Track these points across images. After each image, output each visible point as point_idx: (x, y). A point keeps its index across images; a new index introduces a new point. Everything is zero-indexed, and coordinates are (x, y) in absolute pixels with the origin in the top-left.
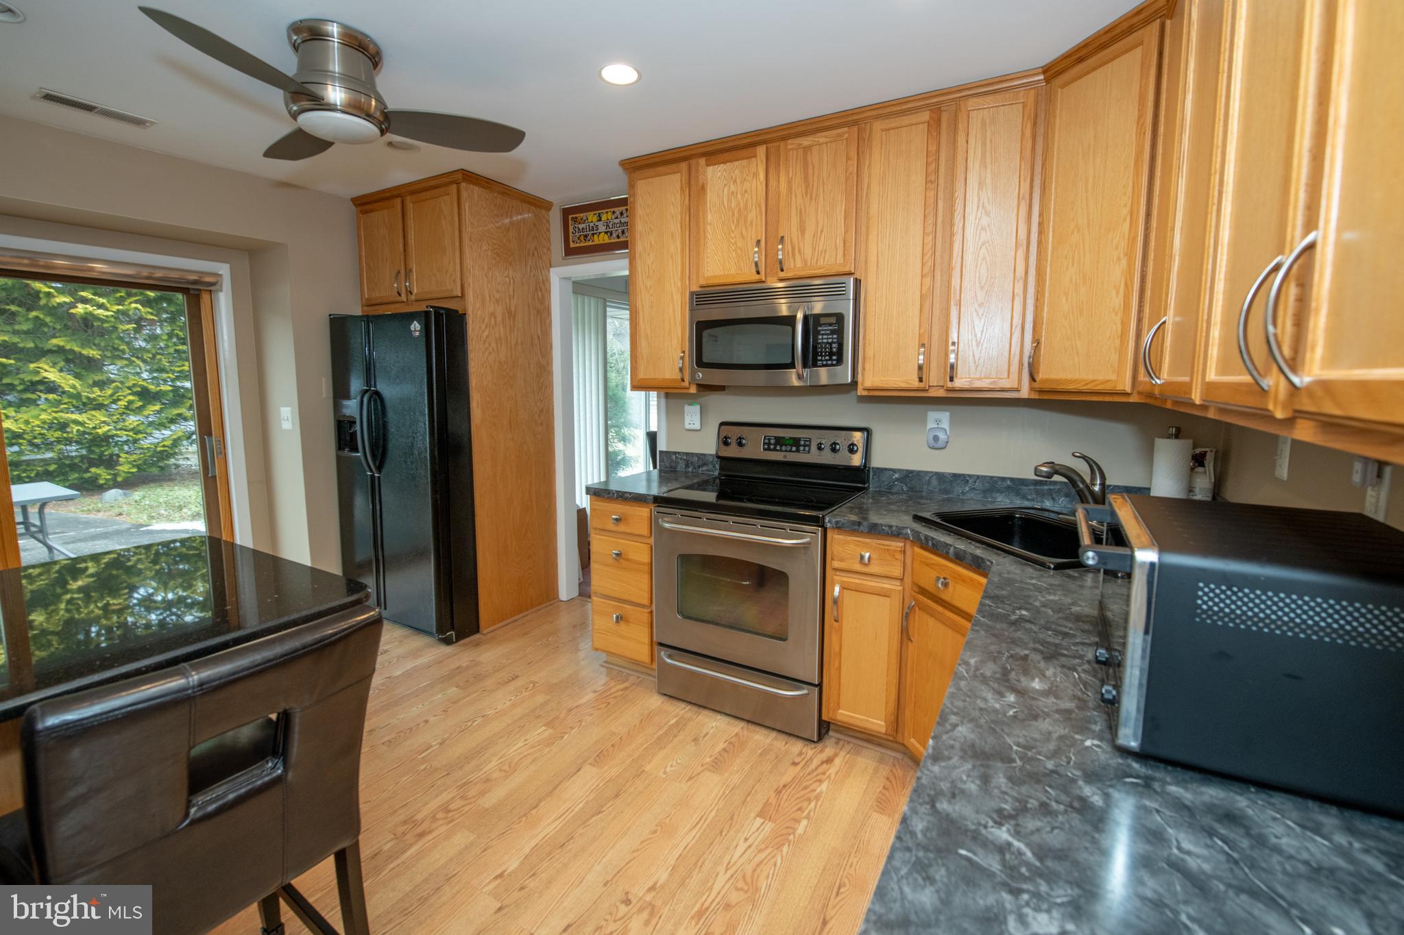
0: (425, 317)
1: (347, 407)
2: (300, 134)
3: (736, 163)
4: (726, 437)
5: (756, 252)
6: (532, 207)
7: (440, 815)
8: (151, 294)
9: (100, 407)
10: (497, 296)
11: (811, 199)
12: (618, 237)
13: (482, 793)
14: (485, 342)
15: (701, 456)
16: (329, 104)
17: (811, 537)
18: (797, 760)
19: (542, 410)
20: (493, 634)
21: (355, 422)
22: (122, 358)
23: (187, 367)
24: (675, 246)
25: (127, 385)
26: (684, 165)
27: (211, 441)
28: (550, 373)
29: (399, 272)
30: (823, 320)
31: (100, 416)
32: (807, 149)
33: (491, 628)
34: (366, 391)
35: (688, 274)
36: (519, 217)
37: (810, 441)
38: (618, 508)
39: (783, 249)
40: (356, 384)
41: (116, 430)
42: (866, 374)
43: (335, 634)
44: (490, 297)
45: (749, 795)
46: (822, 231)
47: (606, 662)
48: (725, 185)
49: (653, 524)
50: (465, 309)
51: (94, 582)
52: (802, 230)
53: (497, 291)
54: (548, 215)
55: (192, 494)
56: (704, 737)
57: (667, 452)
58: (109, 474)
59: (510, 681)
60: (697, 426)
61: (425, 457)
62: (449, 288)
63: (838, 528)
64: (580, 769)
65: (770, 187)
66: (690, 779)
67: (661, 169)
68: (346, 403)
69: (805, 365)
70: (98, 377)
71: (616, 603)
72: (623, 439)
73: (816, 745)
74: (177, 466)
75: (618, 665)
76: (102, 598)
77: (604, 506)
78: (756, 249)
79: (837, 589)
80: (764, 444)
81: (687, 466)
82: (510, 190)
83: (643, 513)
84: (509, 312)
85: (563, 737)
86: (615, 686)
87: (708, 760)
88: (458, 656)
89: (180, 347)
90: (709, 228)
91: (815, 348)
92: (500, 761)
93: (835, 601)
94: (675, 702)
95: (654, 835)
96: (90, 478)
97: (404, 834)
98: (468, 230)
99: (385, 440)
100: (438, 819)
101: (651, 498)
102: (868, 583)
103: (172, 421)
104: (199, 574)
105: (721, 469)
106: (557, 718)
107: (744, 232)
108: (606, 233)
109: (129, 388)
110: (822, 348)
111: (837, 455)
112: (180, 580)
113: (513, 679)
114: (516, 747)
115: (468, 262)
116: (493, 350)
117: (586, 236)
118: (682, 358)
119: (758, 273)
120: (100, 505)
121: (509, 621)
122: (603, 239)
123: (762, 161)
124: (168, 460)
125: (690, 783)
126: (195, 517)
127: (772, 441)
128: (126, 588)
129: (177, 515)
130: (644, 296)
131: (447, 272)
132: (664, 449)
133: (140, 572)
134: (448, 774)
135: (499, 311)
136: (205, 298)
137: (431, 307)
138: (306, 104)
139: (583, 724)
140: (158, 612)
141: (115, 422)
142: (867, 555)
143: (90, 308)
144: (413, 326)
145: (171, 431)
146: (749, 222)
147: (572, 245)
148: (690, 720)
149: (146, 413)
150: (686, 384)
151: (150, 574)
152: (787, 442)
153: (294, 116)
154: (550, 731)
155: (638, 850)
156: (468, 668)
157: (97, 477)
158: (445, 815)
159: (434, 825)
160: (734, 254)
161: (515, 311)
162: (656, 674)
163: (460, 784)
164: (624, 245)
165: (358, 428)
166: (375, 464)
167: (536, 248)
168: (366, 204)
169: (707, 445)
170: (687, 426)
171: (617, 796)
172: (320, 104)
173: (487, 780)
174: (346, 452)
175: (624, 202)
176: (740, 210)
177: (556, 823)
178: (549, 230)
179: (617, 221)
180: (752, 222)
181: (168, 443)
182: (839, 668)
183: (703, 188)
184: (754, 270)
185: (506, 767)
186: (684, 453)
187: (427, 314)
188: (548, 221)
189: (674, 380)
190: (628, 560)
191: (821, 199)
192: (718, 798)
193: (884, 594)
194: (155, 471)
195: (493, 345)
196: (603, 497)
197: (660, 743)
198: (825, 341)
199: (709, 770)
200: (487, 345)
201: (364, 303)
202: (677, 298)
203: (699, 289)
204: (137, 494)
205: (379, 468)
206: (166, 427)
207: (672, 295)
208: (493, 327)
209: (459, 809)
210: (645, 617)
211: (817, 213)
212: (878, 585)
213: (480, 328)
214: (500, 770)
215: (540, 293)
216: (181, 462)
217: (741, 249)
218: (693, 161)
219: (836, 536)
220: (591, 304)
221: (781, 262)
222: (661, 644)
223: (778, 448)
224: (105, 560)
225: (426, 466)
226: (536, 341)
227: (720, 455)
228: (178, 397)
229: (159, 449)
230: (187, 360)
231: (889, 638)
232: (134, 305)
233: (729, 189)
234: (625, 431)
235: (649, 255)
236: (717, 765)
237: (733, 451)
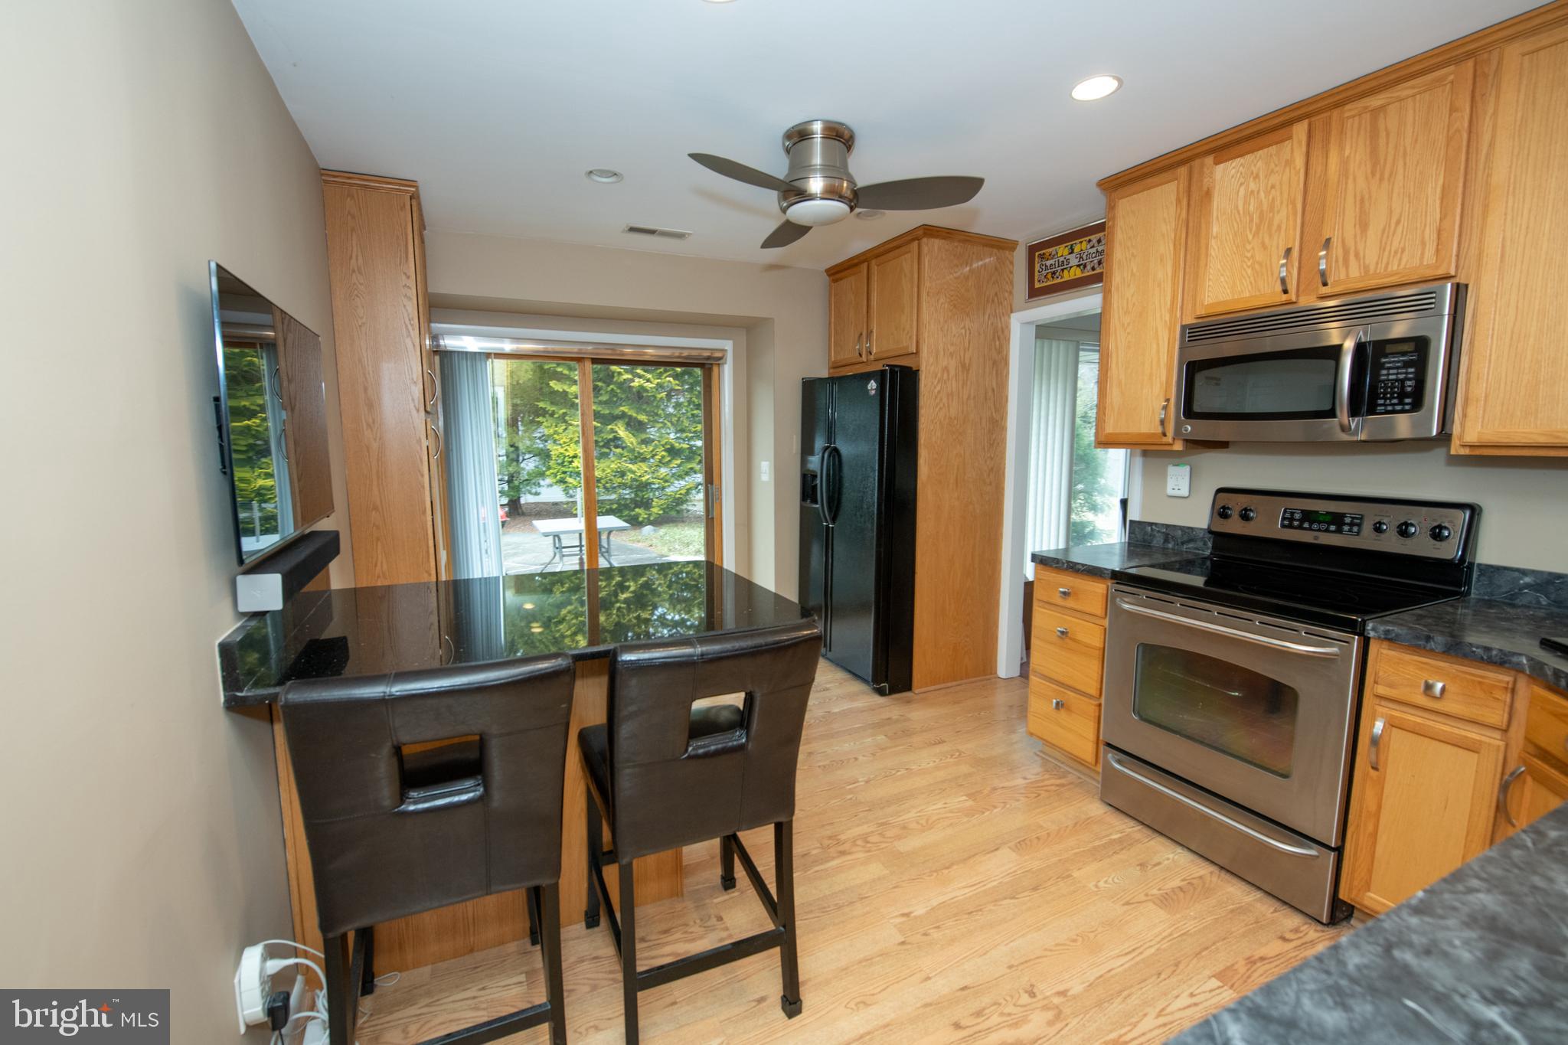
0: (880, 376)
1: (811, 462)
2: (788, 224)
3: (1260, 152)
4: (1224, 508)
5: (1283, 265)
6: (995, 251)
7: (859, 842)
8: (679, 370)
9: (644, 460)
10: (952, 349)
11: (1381, 179)
12: (1093, 269)
13: (899, 838)
14: (936, 397)
15: (1187, 531)
16: (810, 195)
17: (1340, 647)
18: (1288, 936)
19: (992, 469)
20: (925, 695)
21: (816, 476)
22: (658, 422)
23: (700, 427)
24: (1164, 272)
25: (662, 443)
26: (1183, 171)
27: (712, 489)
28: (1004, 429)
29: (861, 334)
30: (1389, 349)
31: (644, 467)
32: (1376, 112)
33: (923, 690)
34: (827, 448)
35: (1179, 304)
36: (980, 263)
37: (1362, 518)
38: (1068, 581)
39: (1326, 256)
40: (820, 443)
41: (653, 478)
42: (1468, 424)
43: (788, 640)
44: (944, 350)
45: (1207, 948)
46: (1398, 222)
47: (1041, 751)
48: (1241, 184)
49: (1109, 602)
50: (919, 366)
51: (633, 597)
52: (1363, 225)
53: (952, 344)
54: (1013, 256)
55: (696, 535)
56: (1155, 865)
57: (1139, 523)
58: (646, 514)
59: (935, 744)
60: (1185, 492)
61: (873, 511)
62: (905, 344)
63: (1390, 640)
64: (997, 849)
65: (1311, 172)
66: (1128, 903)
67: (1150, 181)
68: (811, 458)
69: (1354, 412)
70: (644, 436)
71: (1057, 688)
72: (1094, 508)
73: (1326, 929)
74: (688, 511)
75: (1055, 757)
76: (636, 611)
77: (1051, 576)
78: (1284, 261)
79: (1379, 726)
80: (1284, 519)
81: (1166, 541)
82: (970, 236)
83: (1099, 588)
84: (963, 366)
85: (983, 813)
86: (1048, 779)
87: (1155, 891)
88: (889, 707)
89: (695, 412)
90: (1213, 243)
91: (1374, 388)
92: (918, 814)
93: (1375, 742)
94: (1123, 817)
95: (1072, 944)
96: (634, 515)
97: (828, 847)
98: (927, 284)
99: (840, 494)
100: (857, 845)
101: (1109, 572)
102: (1438, 726)
103: (687, 474)
104: (696, 602)
105: (1214, 547)
106: (980, 792)
107: (1267, 240)
108: (1079, 266)
109: (663, 446)
110: (1386, 387)
111: (1408, 541)
112: (684, 605)
113: (940, 743)
114: (934, 807)
115: (925, 316)
116: (944, 405)
117: (1054, 273)
118: (1165, 408)
119: (1285, 292)
120: (640, 537)
121: (943, 686)
122: (1076, 273)
123: (1300, 142)
124: (682, 505)
125: (1126, 907)
126: (698, 552)
127: (1297, 516)
128: (651, 605)
129: (686, 550)
130: (1118, 337)
131: (904, 330)
132: (1137, 518)
133: (659, 595)
134: (870, 810)
135: (953, 364)
136: (715, 369)
137: (888, 365)
138: (793, 199)
139: (1008, 806)
140: (669, 629)
141: (653, 473)
142: (1439, 686)
143: (642, 381)
144: (870, 385)
145: (686, 481)
146: (1275, 228)
147: (1037, 285)
148: (1138, 841)
149: (671, 466)
150: (1169, 439)
151: (666, 596)
152: (1321, 519)
153: (784, 211)
154: (970, 803)
155: (1051, 950)
156: (897, 721)
157: (638, 515)
158: (864, 844)
159: (854, 849)
160: (1249, 271)
161: (969, 365)
162: (1100, 779)
163: (880, 821)
164: (1098, 278)
165: (818, 481)
166: (829, 515)
167: (996, 294)
168: (837, 273)
169: (1198, 516)
170: (1170, 492)
171: (1035, 889)
172: (803, 195)
173: (904, 828)
174: (808, 503)
175: (1101, 228)
176: (1262, 213)
177: (967, 890)
178: (1011, 273)
179: (1094, 250)
180: (1279, 227)
181: (683, 492)
182: (1374, 835)
183: (1208, 194)
184: (1279, 288)
185: (923, 822)
186: (1163, 525)
187: (883, 372)
188: (1012, 263)
189: (1154, 435)
190: (1074, 640)
191: (1400, 177)
192: (1161, 937)
193: (1471, 747)
194: (673, 513)
195: (945, 400)
196: (1051, 566)
197: (1095, 854)
198: (1391, 377)
199: (1154, 903)
200: (937, 401)
201: (831, 364)
202: (1164, 336)
203: (1195, 321)
204: (662, 531)
205: (834, 519)
206: (683, 478)
207: (1157, 331)
208: (945, 383)
209: (877, 843)
210: (1090, 708)
211: (1390, 198)
212: (1456, 731)
213: (933, 383)
214: (918, 823)
215: (997, 343)
216: (690, 508)
217: (1260, 264)
218: (1196, 163)
219: (1385, 651)
220: (1059, 350)
221: (1323, 274)
222: (1109, 745)
223: (1306, 525)
224: (640, 582)
225: (873, 519)
226: (990, 393)
227: (1214, 529)
228: (690, 456)
229: (678, 496)
230: (700, 423)
231: (1471, 812)
232: (668, 379)
233: (1248, 186)
234: (1098, 499)
235: (1129, 286)
236: (1166, 901)
237: (1235, 526)
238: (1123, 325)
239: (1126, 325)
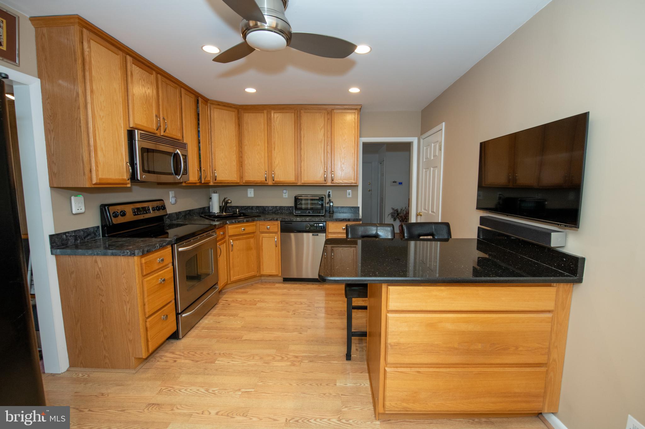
3: (144, 72)
11: (169, 106)
15: (86, 230)
26: (121, 54)
38: (159, 254)
48: (140, 79)
52: (168, 117)
57: (57, 235)
60: (82, 210)
67: (107, 44)
77: (151, 257)
80: (133, 212)
81: (76, 240)
101: (174, 240)
107: (149, 107)
111: (159, 212)
119: (157, 130)
123: (155, 79)
127: (136, 210)
130: (98, 121)
142: (222, 233)
146: (150, 104)
152: (141, 210)
160: (145, 116)
170: (75, 212)
176: (146, 96)
184: (154, 127)
186: (72, 231)
189: (122, 179)
196: (152, 251)
202: (120, 130)
207: (117, 127)
211: (171, 113)
217: (148, 115)
218: (127, 57)
221: (166, 129)
233: (142, 82)
235: (101, 95)
237: (121, 220)
238: (100, 116)
239: (102, 117)
